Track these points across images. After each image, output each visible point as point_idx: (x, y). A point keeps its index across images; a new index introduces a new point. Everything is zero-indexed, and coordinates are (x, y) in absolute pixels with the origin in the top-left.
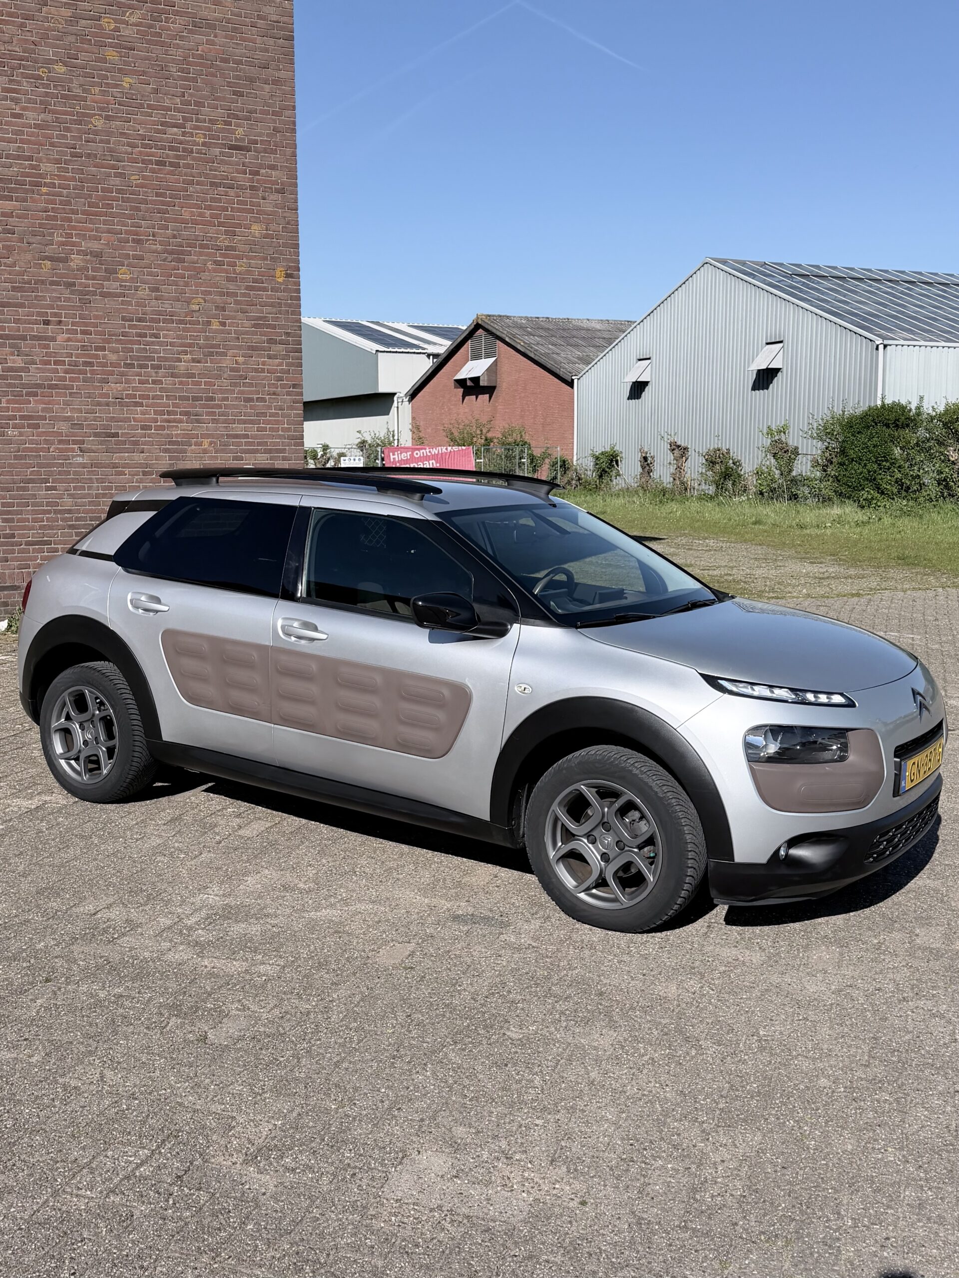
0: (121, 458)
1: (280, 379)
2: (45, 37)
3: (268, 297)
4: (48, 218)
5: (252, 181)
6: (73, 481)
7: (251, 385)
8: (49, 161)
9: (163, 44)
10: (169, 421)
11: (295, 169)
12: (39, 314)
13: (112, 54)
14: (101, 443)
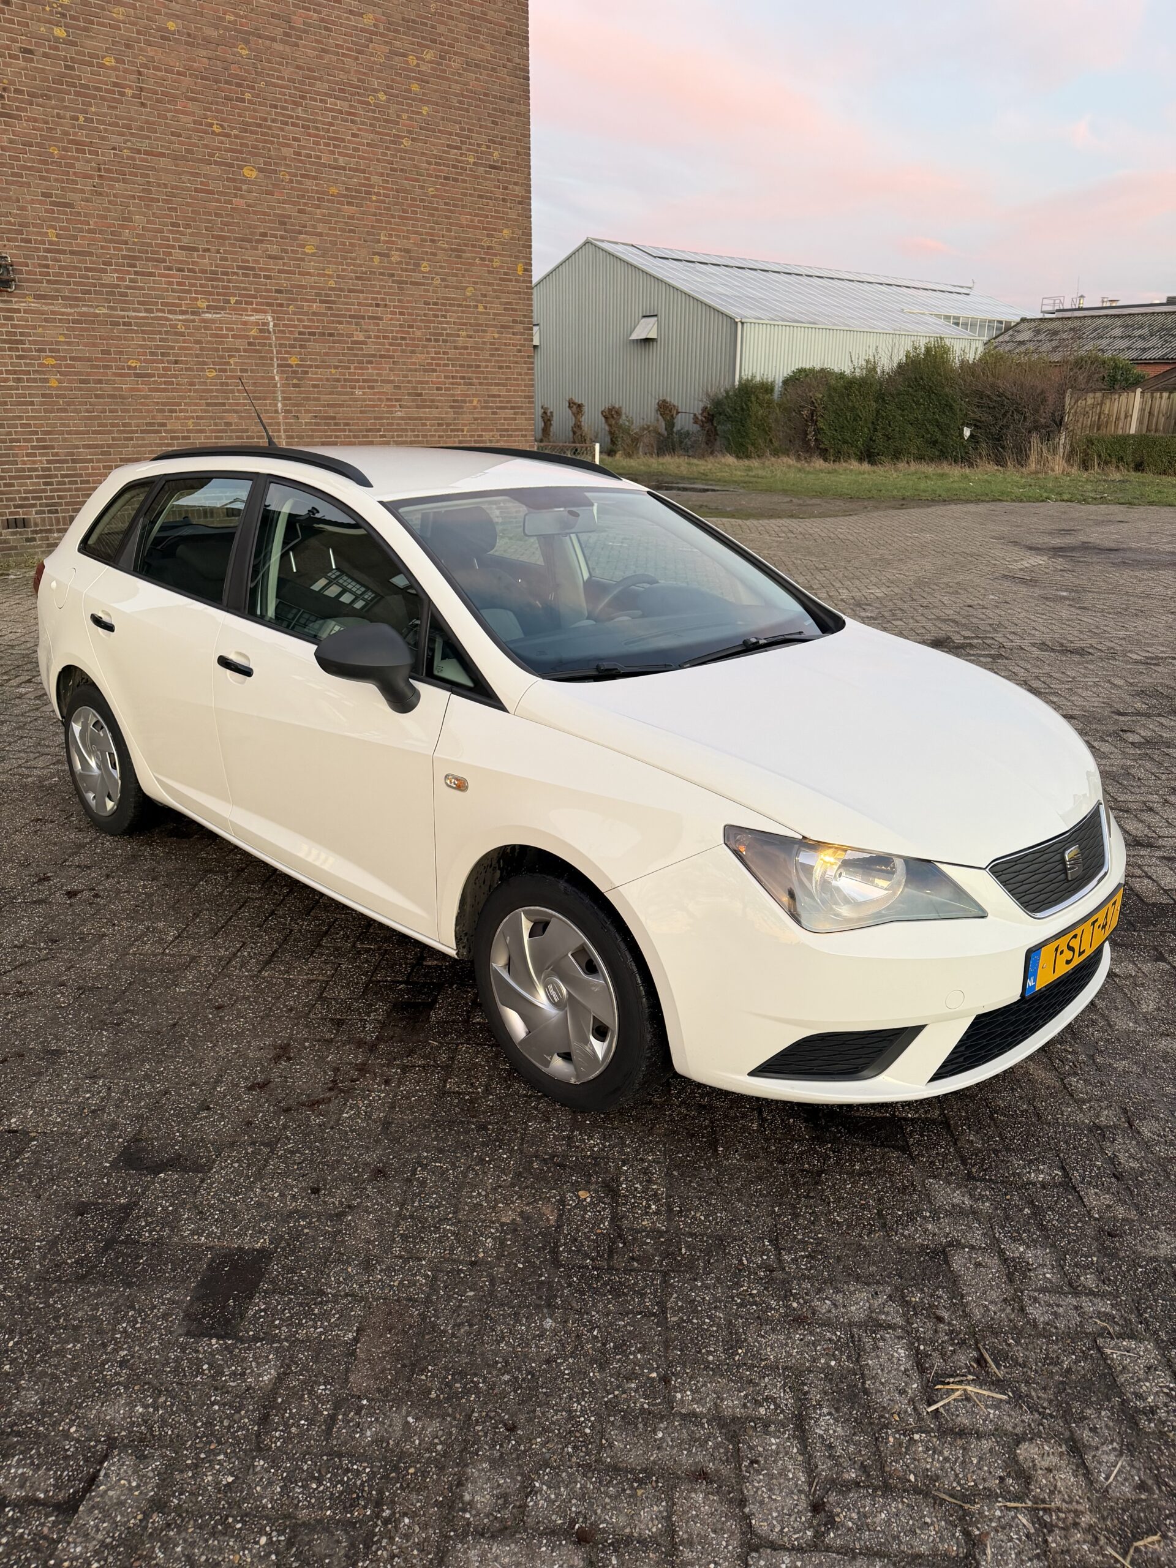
0: (425, 413)
1: (520, 351)
2: (371, 69)
3: (514, 287)
4: (378, 221)
5: (503, 194)
6: (397, 430)
7: (502, 356)
8: (377, 174)
9: (448, 79)
10: (453, 384)
11: (529, 186)
12: (373, 299)
13: (415, 87)
14: (413, 401)
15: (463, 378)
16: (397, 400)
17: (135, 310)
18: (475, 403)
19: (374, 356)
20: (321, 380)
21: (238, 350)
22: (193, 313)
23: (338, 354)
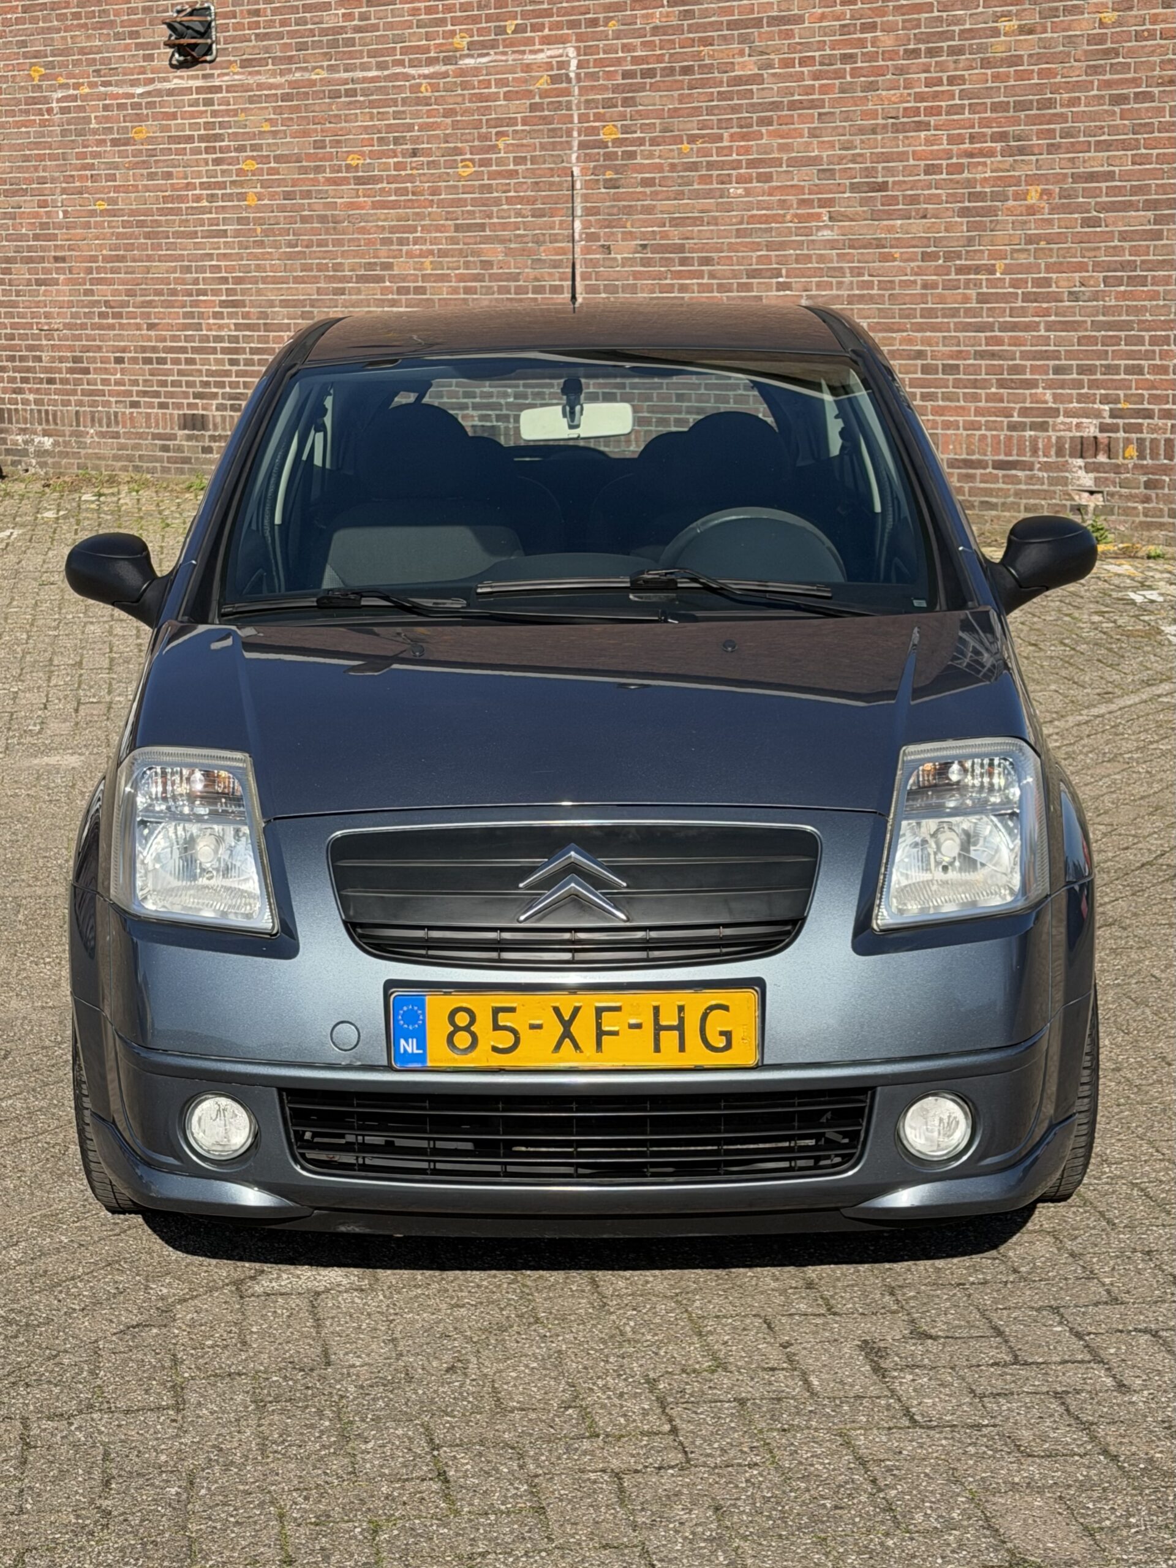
15: (1002, 137)
16: (823, 203)
17: (365, 67)
18: (1033, 199)
19: (776, 106)
20: (659, 168)
21: (512, 122)
22: (447, 61)
23: (697, 111)
